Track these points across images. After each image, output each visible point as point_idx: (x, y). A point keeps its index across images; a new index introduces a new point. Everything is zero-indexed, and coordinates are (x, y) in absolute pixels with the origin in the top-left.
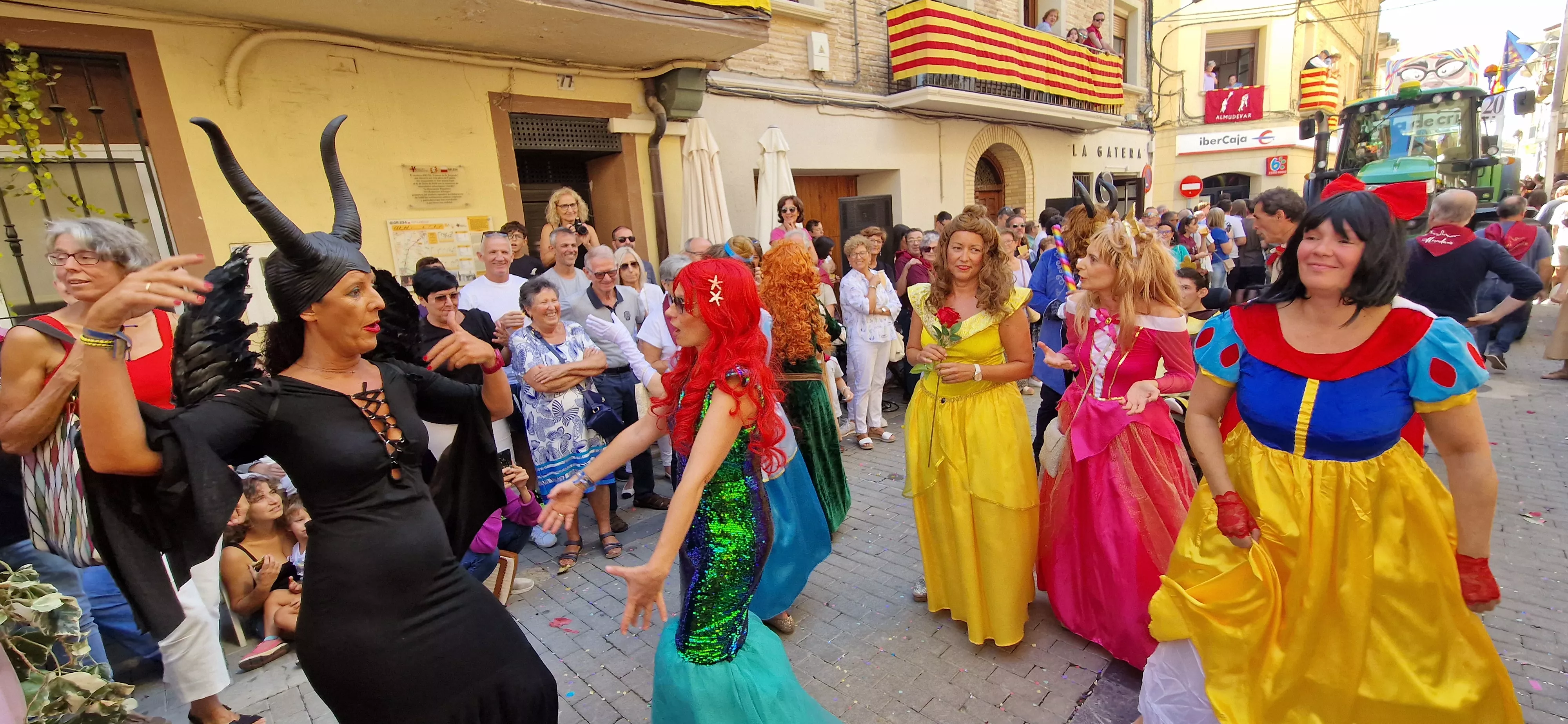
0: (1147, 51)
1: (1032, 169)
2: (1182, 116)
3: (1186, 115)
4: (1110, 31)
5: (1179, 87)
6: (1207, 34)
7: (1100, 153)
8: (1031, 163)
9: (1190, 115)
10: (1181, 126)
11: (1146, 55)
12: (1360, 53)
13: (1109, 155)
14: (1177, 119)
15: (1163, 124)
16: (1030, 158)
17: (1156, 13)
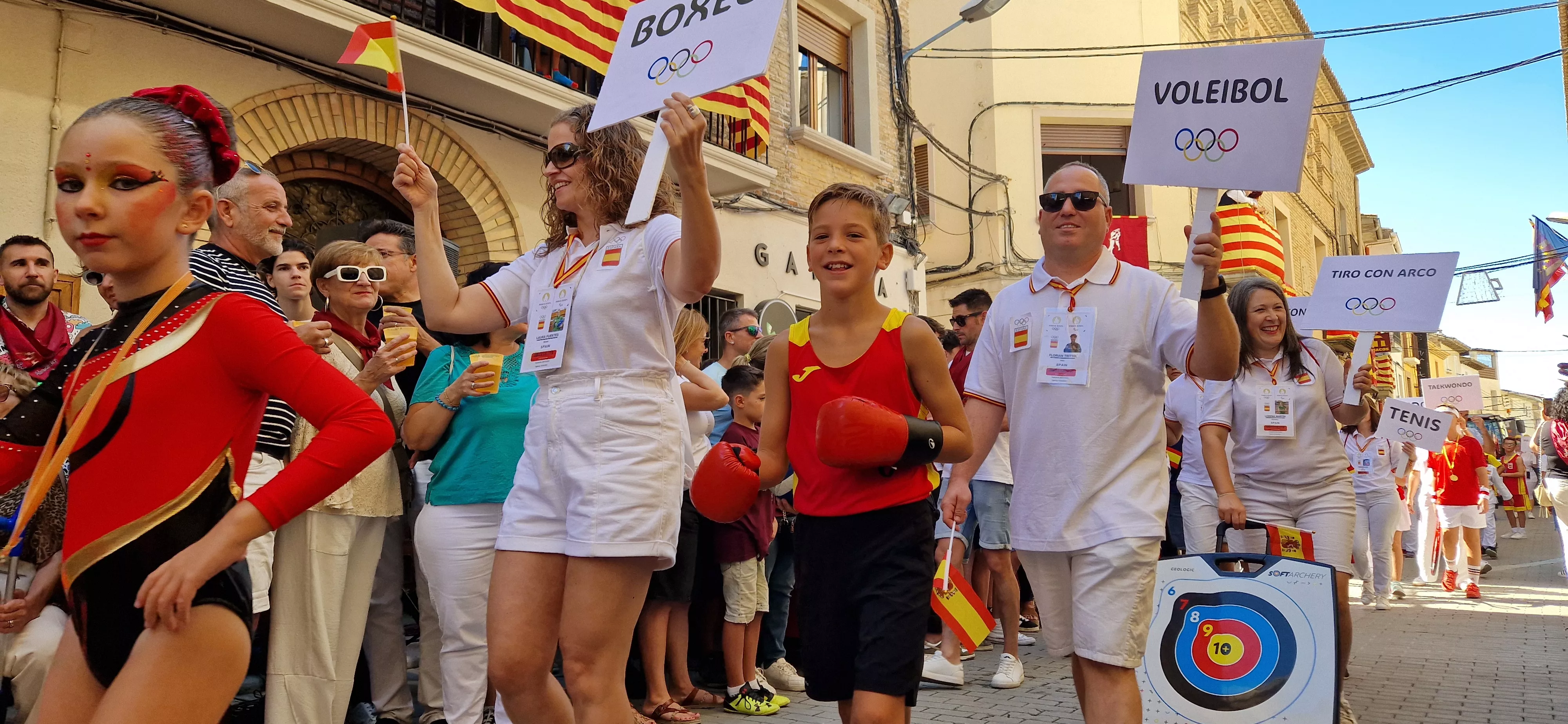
0: (893, 100)
1: (516, 237)
2: (1010, 257)
3: (1017, 256)
4: (788, 30)
5: (1001, 205)
6: (1041, 125)
7: (761, 258)
8: (512, 222)
9: (1024, 256)
10: (1011, 274)
11: (894, 108)
12: (1331, 228)
13: (791, 267)
14: (1002, 260)
15: (980, 269)
16: (506, 209)
17: (911, 40)
